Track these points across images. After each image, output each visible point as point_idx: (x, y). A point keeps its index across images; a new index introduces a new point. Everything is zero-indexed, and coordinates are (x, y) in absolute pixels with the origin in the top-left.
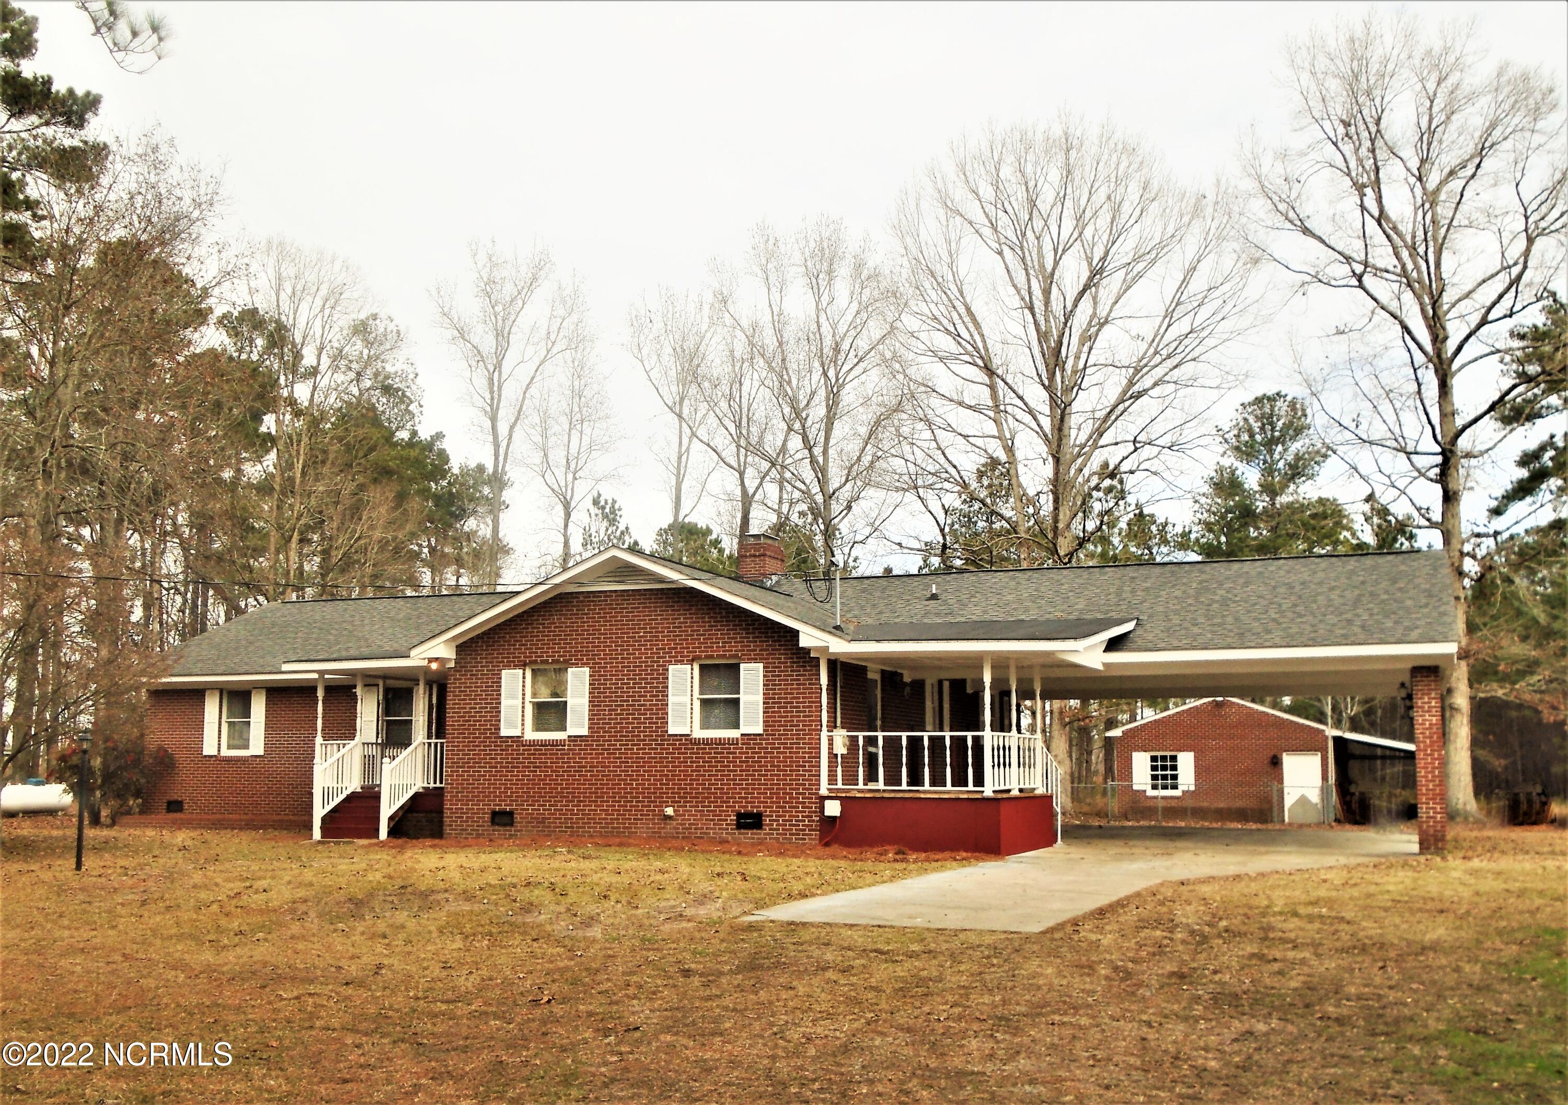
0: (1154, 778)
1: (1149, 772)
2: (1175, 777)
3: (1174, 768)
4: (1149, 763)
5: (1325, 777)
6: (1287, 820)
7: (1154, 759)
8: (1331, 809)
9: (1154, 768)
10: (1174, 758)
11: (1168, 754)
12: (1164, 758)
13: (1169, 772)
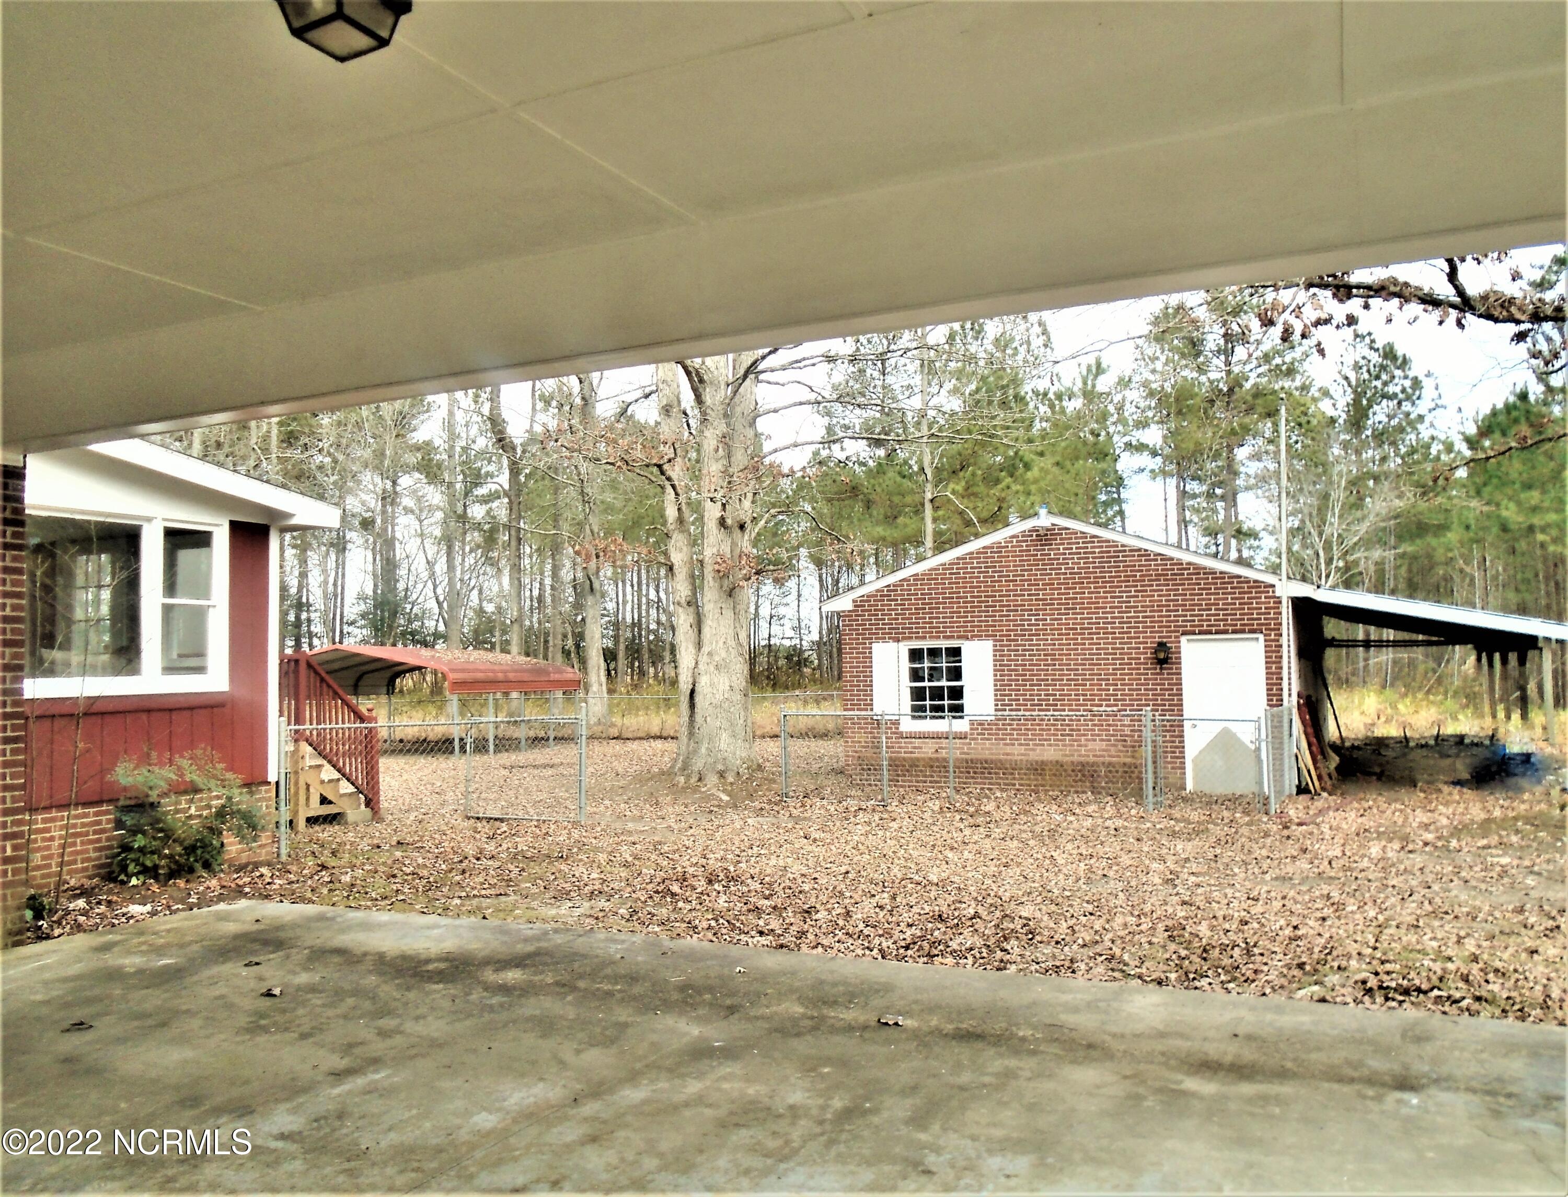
0: (918, 694)
1: (907, 683)
2: (957, 693)
3: (956, 674)
4: (906, 665)
5: (1274, 696)
6: (1190, 786)
7: (915, 655)
8: (1289, 765)
9: (916, 675)
10: (955, 653)
11: (943, 644)
12: (934, 653)
13: (944, 683)
